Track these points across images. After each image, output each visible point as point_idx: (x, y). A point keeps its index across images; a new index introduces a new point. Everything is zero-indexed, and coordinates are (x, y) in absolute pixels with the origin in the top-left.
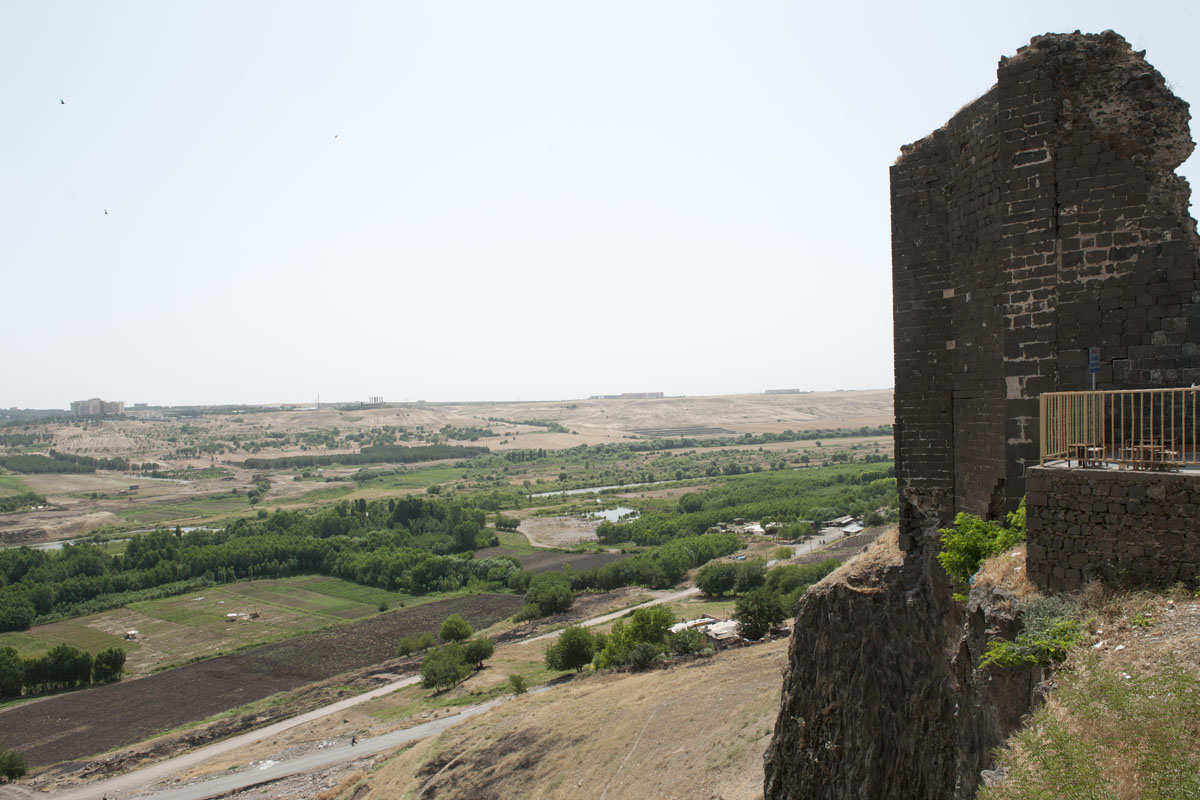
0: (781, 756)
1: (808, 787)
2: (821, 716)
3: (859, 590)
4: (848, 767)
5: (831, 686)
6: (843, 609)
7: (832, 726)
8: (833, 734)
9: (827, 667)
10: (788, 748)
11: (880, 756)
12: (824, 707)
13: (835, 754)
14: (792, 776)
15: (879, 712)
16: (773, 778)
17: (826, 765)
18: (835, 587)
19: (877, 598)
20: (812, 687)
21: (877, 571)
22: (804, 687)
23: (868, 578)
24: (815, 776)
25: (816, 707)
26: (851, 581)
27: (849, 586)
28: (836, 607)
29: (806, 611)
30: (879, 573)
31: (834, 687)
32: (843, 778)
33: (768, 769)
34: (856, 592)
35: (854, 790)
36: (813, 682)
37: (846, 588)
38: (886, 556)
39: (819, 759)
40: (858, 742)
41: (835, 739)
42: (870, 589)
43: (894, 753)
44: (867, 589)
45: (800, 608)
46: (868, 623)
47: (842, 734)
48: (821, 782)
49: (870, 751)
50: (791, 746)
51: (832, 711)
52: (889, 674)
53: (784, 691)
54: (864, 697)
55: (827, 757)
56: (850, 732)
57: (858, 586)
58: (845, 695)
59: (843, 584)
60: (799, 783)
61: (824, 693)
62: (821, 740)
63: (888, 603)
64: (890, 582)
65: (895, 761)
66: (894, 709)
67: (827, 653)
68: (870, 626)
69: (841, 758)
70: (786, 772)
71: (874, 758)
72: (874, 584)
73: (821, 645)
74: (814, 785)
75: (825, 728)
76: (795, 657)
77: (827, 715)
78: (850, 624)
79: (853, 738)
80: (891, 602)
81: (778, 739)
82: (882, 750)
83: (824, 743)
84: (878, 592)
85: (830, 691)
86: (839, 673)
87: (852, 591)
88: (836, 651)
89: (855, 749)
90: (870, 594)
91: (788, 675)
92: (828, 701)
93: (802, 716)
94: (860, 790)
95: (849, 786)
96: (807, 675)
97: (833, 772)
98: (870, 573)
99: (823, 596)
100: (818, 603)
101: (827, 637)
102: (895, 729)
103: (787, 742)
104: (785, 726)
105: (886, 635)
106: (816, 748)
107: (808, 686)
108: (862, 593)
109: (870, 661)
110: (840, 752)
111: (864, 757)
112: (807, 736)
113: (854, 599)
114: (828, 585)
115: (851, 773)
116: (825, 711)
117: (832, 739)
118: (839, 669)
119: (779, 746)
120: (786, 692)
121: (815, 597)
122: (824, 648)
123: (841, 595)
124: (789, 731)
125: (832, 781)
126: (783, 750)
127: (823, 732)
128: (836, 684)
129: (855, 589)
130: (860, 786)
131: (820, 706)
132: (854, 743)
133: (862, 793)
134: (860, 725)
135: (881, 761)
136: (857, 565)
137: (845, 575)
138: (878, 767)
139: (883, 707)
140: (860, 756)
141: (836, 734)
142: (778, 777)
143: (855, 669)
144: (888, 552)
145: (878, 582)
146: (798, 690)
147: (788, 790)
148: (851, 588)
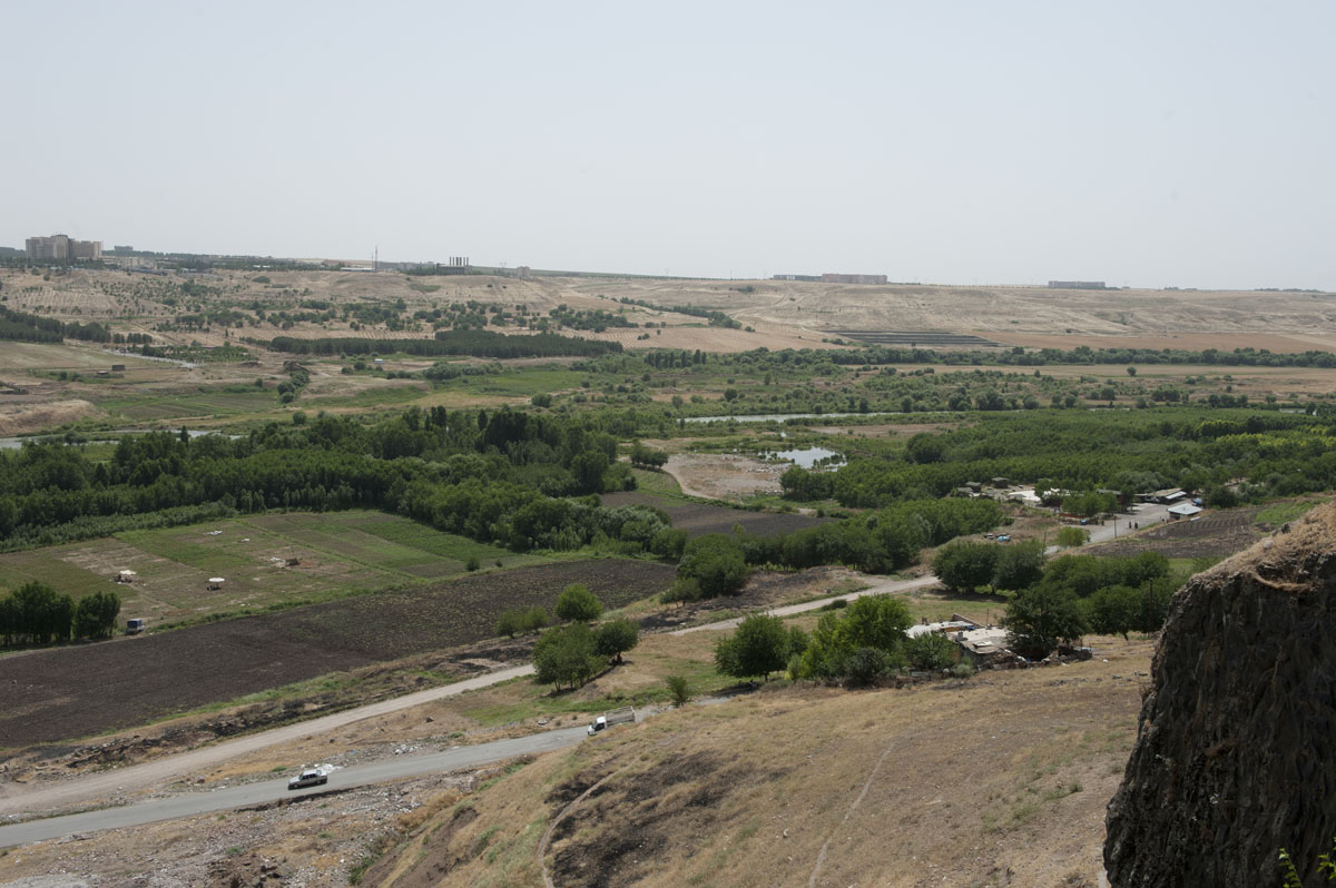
0: (1136, 810)
1: (1178, 855)
2: (1203, 758)
3: (1276, 585)
4: (1243, 831)
5: (1221, 718)
6: (1249, 611)
7: (1221, 773)
8: (1221, 785)
9: (1216, 691)
10: (1147, 799)
11: (1296, 822)
12: (1208, 745)
13: (1224, 813)
14: (1152, 837)
15: (1297, 761)
16: (1123, 837)
17: (1209, 826)
18: (1238, 578)
19: (1304, 599)
20: (1189, 718)
21: (1307, 560)
22: (1176, 714)
23: (1292, 570)
24: (1190, 841)
25: (1196, 746)
26: (1263, 572)
27: (1259, 578)
28: (1237, 607)
29: (1187, 609)
30: (1311, 564)
31: (1226, 719)
32: (1235, 847)
33: (1114, 825)
34: (1270, 587)
35: (1253, 865)
36: (1191, 711)
37: (1255, 581)
38: (1323, 540)
39: (1198, 818)
40: (1262, 800)
41: (1225, 792)
42: (1294, 585)
43: (1319, 819)
44: (1289, 585)
45: (1175, 605)
46: (1288, 633)
47: (1237, 786)
48: (1199, 850)
49: (1281, 814)
50: (1151, 796)
51: (1222, 752)
52: (1317, 706)
53: (1142, 719)
54: (1275, 737)
55: (1210, 816)
56: (1250, 784)
57: (1275, 579)
58: (1244, 732)
59: (1250, 575)
60: (1163, 846)
61: (1208, 727)
62: (1202, 791)
63: (1323, 607)
64: (1326, 578)
65: (1320, 831)
66: (1321, 756)
67: (1217, 671)
68: (1291, 637)
69: (1233, 821)
70: (1142, 832)
71: (1286, 824)
72: (1301, 579)
73: (1209, 658)
74: (1189, 854)
75: (1209, 775)
76: (1164, 672)
77: (1214, 757)
78: (1258, 633)
79: (1254, 794)
80: (1328, 605)
81: (1132, 785)
82: (1300, 814)
83: (1206, 795)
84: (1307, 590)
85: (1219, 723)
86: (1235, 700)
87: (1264, 586)
88: (1233, 668)
89: (1256, 809)
90: (1294, 592)
91: (1152, 697)
92: (1215, 738)
93: (1171, 756)
94: (1263, 866)
95: (1245, 859)
96: (1181, 700)
97: (1219, 837)
98: (1295, 563)
99: (1216, 591)
100: (1207, 601)
101: (1218, 648)
102: (1323, 787)
103: (1146, 791)
104: (1144, 768)
105: (1316, 651)
106: (1194, 801)
107: (1183, 716)
108: (1281, 589)
109: (1288, 686)
110: (1232, 812)
111: (1270, 820)
112: (1178, 784)
113: (1268, 597)
114: (1224, 575)
115: (1249, 842)
116: (1212, 750)
117: (1220, 791)
118: (1236, 695)
119: (1134, 795)
120: (1147, 722)
121: (1203, 591)
122: (1213, 664)
123: (1247, 590)
124: (1149, 774)
125: (1218, 850)
126: (1140, 800)
127: (1205, 780)
128: (1229, 714)
129: (1269, 583)
130: (1263, 861)
131: (1201, 744)
132: (1254, 799)
133: (1265, 871)
134: (1267, 776)
135: (1297, 829)
136: (1274, 551)
137: (1254, 562)
138: (1293, 836)
139: (1306, 753)
140: (1265, 819)
141: (1227, 785)
142: (1130, 837)
143: (1261, 696)
144: (1326, 535)
145: (1309, 577)
146: (1166, 720)
147: (1145, 856)
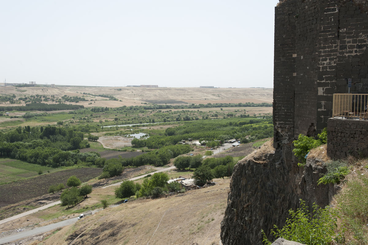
0: (228, 223)
1: (239, 234)
2: (243, 208)
3: (258, 162)
4: (254, 226)
5: (247, 197)
6: (252, 169)
7: (248, 211)
8: (248, 215)
9: (245, 190)
10: (230, 220)
11: (266, 222)
12: (244, 205)
13: (249, 222)
14: (232, 230)
15: (265, 206)
16: (225, 231)
17: (245, 226)
18: (249, 161)
19: (265, 165)
20: (239, 198)
21: (265, 155)
22: (236, 198)
23: (261, 158)
24: (241, 230)
25: (241, 205)
26: (255, 159)
28: (249, 168)
29: (238, 170)
30: (266, 156)
32: (252, 230)
33: (222, 228)
34: (257, 163)
35: (256, 234)
36: (240, 196)
37: (253, 161)
38: (268, 150)
39: (243, 224)
40: (258, 217)
41: (249, 216)
42: (262, 162)
43: (271, 220)
44: (261, 162)
45: (235, 169)
46: (261, 174)
47: (251, 214)
48: (243, 232)
49: (262, 220)
50: (231, 219)
51: (248, 206)
52: (269, 192)
53: (228, 199)
54: (260, 201)
55: (245, 223)
56: (255, 213)
57: (258, 161)
58: (253, 200)
59: (252, 160)
60: (235, 233)
61: (244, 200)
62: (243, 217)
63: (269, 167)
64: (269, 159)
65: (271, 223)
66: (271, 205)
67: (245, 185)
68: (262, 175)
69: (251, 223)
70: (230, 229)
71: (263, 223)
72: (264, 160)
73: (243, 182)
74: (241, 233)
75: (245, 212)
76: (233, 187)
77: (246, 208)
78: (255, 175)
79: (256, 216)
80: (270, 166)
81: (226, 217)
82: (266, 220)
83: (245, 218)
84: (265, 163)
85: (246, 199)
86: (250, 192)
87: (255, 163)
88: (249, 184)
89: (256, 220)
90: (262, 164)
91: (230, 193)
92: (246, 203)
93: (236, 208)
94: (259, 234)
95: (254, 233)
96: (237, 193)
97: (248, 228)
98: (262, 156)
99: (244, 165)
100: (242, 167)
101: (245, 179)
102: (271, 212)
103: (230, 218)
104: (229, 212)
105: (268, 178)
106: (242, 219)
107: (238, 198)
108: (259, 163)
109: (262, 188)
110: (251, 221)
111: (260, 222)
112: (238, 216)
113: (256, 165)
114: (246, 160)
115: (255, 228)
116: (245, 206)
117: (248, 216)
119: (227, 219)
120: (229, 200)
121: (241, 165)
122: (244, 183)
123: (251, 164)
124: (231, 214)
125: (248, 231)
126: (229, 221)
127: (244, 214)
128: (249, 196)
129: (257, 162)
130: (258, 233)
131: (243, 204)
132: (256, 217)
133: (259, 235)
134: (258, 211)
135: (266, 224)
136: (257, 153)
137: (253, 157)
138: (265, 226)
139: (267, 204)
140: (258, 222)
141: (249, 214)
142: (227, 231)
143: (256, 191)
144: (269, 149)
145: (265, 159)
146: (234, 199)
147: (231, 235)
148: (255, 161)
